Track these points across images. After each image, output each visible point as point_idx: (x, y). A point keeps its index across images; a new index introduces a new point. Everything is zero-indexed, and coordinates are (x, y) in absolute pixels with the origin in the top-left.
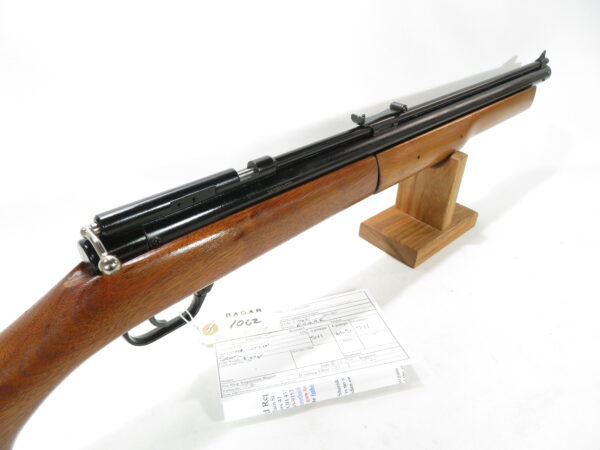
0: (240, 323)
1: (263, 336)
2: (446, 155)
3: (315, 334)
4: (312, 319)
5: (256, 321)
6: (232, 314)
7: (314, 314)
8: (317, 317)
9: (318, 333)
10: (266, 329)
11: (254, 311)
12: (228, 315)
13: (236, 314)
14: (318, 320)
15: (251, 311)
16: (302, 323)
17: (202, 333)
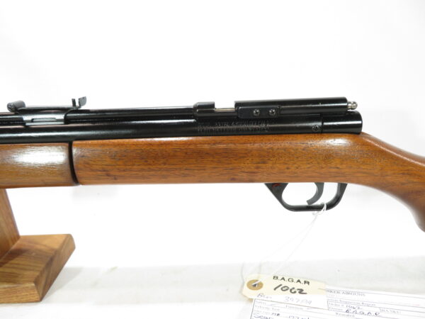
4: (366, 310)
5: (301, 291)
6: (280, 278)
10: (309, 303)
12: (275, 278)
13: (283, 279)
14: (373, 313)
15: (299, 281)
16: (352, 310)
17: (245, 285)
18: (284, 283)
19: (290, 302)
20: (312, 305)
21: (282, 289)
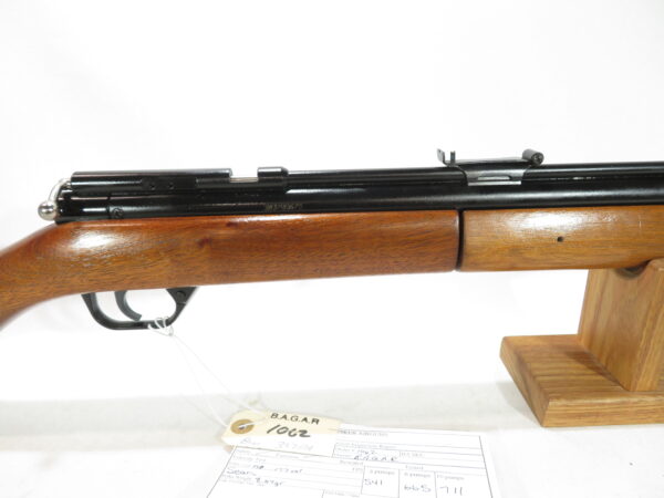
0: (281, 430)
1: (301, 457)
2: (644, 260)
3: (373, 477)
4: (380, 454)
5: (303, 433)
6: (281, 415)
7: (387, 449)
8: (389, 455)
9: (379, 477)
10: (310, 449)
11: (310, 420)
12: (275, 416)
13: (285, 417)
14: (389, 458)
15: (305, 419)
16: (364, 455)
17: (229, 427)
18: (283, 423)
19: (284, 448)
20: (312, 452)
21: (278, 432)
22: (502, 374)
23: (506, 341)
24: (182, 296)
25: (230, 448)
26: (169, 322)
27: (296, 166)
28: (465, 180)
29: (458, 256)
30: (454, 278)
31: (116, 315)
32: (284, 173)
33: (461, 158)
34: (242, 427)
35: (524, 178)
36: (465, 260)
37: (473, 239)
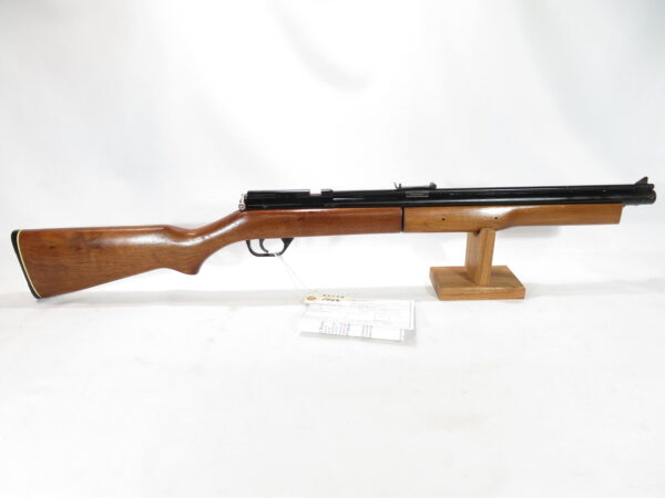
0: (328, 299)
11: (340, 297)
22: (428, 282)
23: (432, 269)
24: (287, 242)
25: (307, 305)
26: (281, 253)
27: (336, 188)
28: (405, 195)
29: (401, 226)
30: (401, 235)
31: (259, 250)
32: (331, 192)
33: (404, 185)
34: (311, 298)
35: (430, 194)
36: (406, 227)
37: (407, 219)
